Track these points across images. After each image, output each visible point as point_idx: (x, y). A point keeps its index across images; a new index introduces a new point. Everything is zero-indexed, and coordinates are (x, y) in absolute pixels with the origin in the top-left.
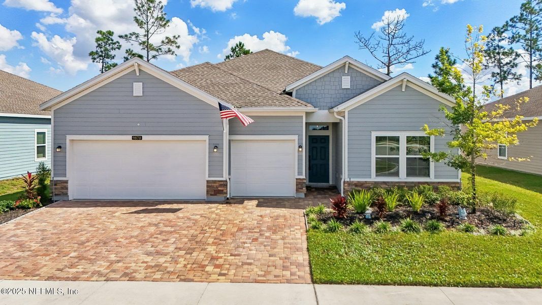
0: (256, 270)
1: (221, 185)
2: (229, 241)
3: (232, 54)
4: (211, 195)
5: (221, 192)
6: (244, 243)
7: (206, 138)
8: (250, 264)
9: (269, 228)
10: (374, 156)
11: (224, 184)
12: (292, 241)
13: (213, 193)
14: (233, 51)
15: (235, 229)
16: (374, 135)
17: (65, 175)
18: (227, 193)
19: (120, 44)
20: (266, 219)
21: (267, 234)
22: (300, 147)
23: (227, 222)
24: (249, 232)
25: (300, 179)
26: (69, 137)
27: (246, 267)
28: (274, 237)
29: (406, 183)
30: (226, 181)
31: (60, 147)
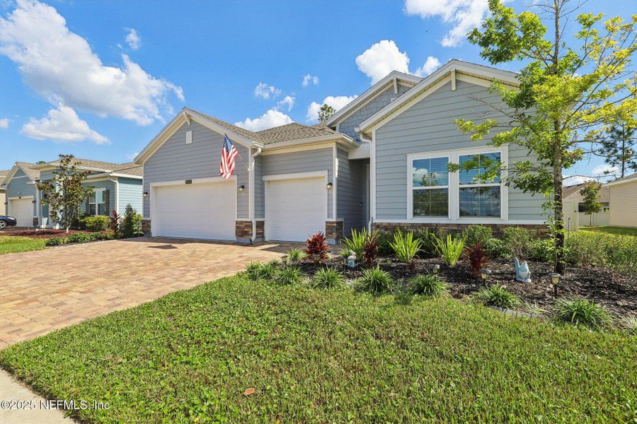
1: (247, 227)
4: (239, 236)
5: (247, 234)
10: (410, 188)
11: (250, 225)
16: (411, 158)
17: (149, 217)
22: (330, 184)
25: (330, 222)
26: (152, 185)
29: (458, 225)
30: (251, 222)
31: (147, 193)
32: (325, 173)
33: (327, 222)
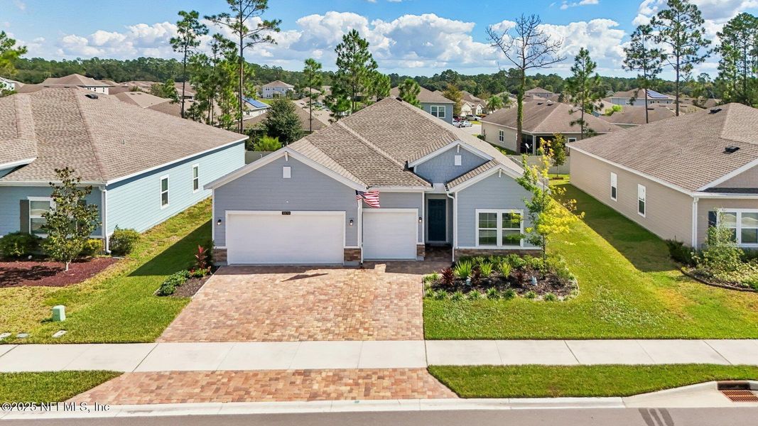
0: (390, 331)
1: (356, 253)
2: (370, 308)
3: (344, 44)
5: (356, 258)
6: (381, 310)
7: (343, 213)
8: (386, 327)
9: (397, 296)
10: (477, 228)
11: (359, 251)
12: (412, 308)
13: (349, 259)
14: (345, 41)
15: (372, 298)
16: (478, 211)
17: (224, 245)
18: (360, 258)
19: (207, 29)
20: (394, 286)
21: (395, 301)
22: (420, 218)
23: (365, 290)
24: (383, 300)
25: (420, 245)
26: (227, 213)
27: (384, 329)
28: (400, 304)
29: (502, 250)
30: (360, 249)
31: (220, 221)
32: (417, 211)
33: (417, 246)
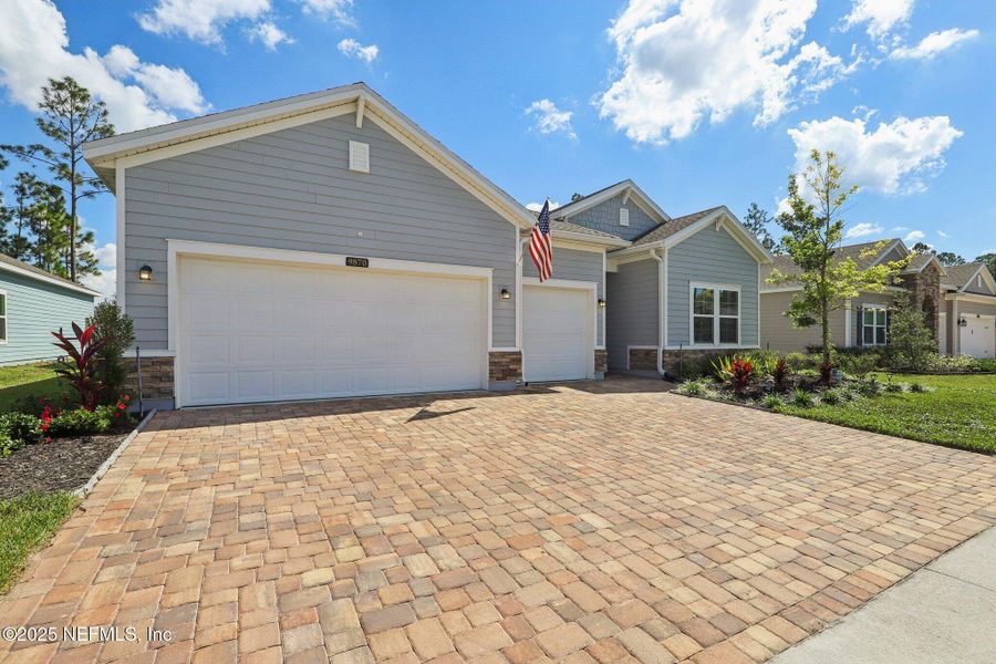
1: (512, 361)
4: (498, 379)
5: (512, 373)
7: (488, 273)
10: (692, 315)
11: (517, 358)
13: (500, 376)
16: (692, 286)
17: (165, 344)
18: (521, 374)
22: (600, 301)
25: (600, 351)
29: (720, 350)
30: (520, 353)
31: (147, 269)
32: (593, 286)
33: (596, 351)
